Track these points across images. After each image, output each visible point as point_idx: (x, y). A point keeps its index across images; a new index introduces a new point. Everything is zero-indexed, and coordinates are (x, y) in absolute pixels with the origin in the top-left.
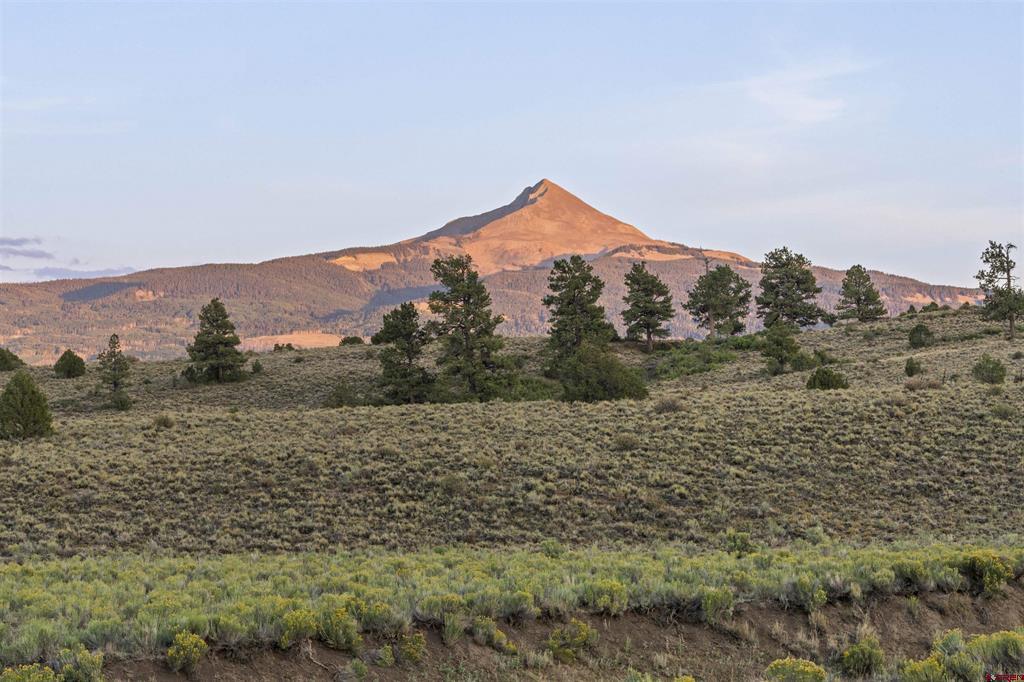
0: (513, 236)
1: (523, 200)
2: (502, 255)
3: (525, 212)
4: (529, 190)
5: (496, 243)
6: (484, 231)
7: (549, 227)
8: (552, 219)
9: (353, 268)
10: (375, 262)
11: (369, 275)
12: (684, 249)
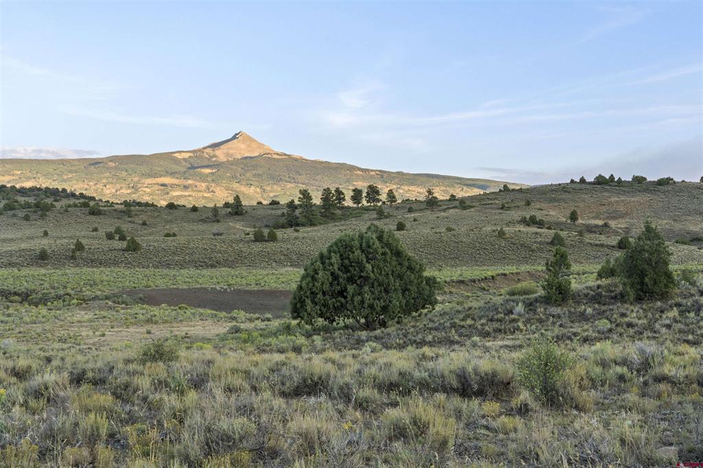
0: (231, 149)
1: (234, 137)
2: (227, 155)
3: (235, 141)
4: (237, 134)
5: (225, 151)
6: (222, 147)
7: (243, 146)
8: (244, 143)
9: (180, 157)
10: (187, 155)
11: (185, 160)
12: (285, 155)
